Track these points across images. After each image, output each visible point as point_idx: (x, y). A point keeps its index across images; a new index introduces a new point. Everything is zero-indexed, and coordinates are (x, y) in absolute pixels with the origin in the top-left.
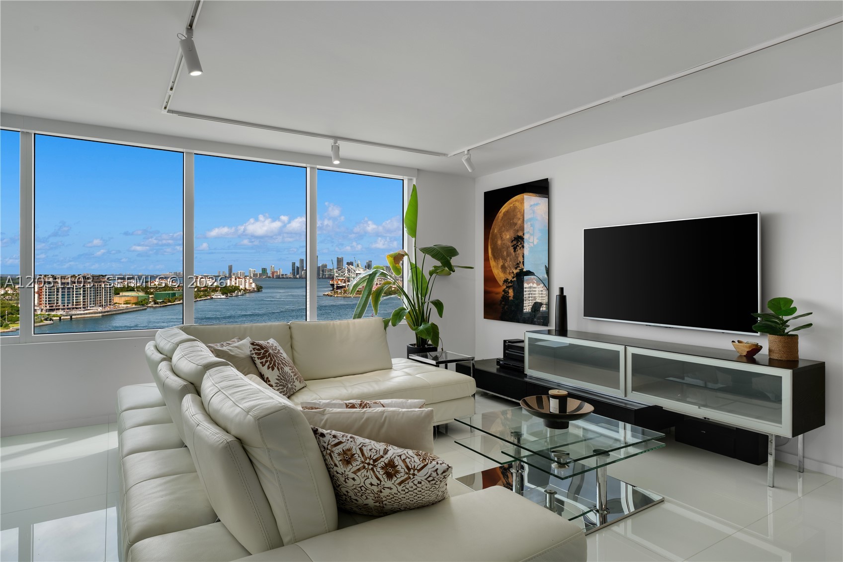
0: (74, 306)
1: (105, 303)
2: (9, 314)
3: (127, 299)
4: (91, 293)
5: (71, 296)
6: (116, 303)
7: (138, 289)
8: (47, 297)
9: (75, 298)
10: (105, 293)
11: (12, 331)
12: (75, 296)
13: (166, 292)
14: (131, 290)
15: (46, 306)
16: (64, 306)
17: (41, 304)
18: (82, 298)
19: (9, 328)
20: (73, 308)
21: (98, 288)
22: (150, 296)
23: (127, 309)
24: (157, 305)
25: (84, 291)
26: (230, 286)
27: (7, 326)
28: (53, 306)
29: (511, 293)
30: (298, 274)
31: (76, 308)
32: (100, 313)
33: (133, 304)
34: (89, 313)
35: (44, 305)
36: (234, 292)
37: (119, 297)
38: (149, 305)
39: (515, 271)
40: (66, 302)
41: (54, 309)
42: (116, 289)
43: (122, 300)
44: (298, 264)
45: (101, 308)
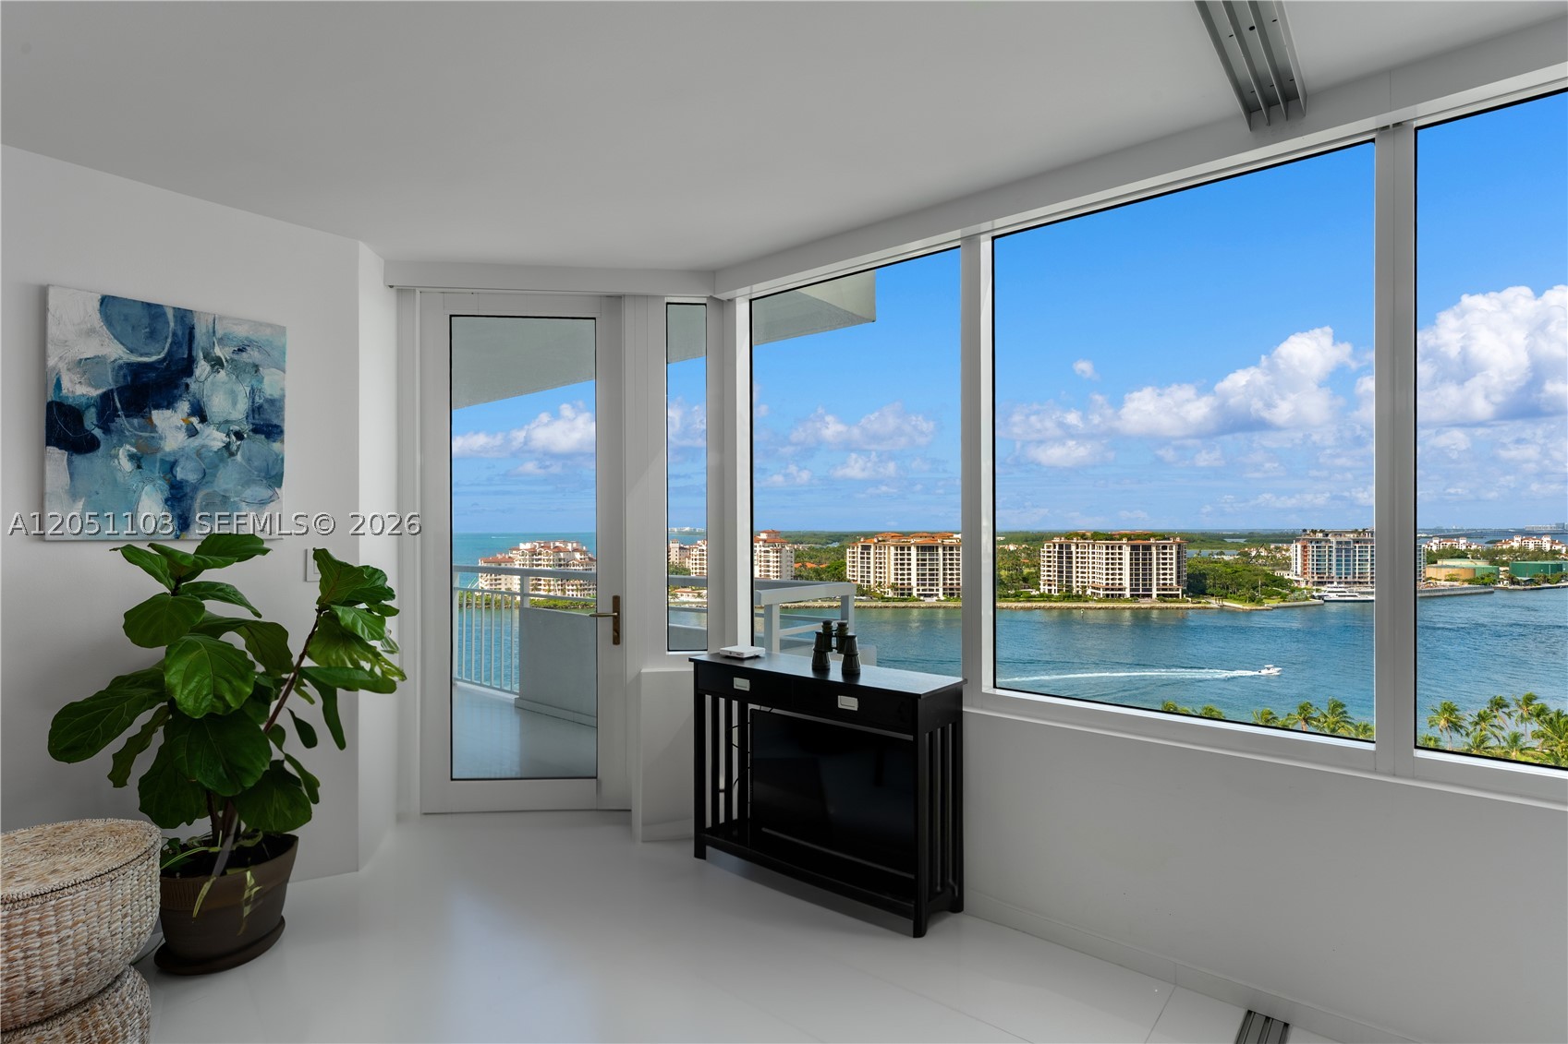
0: (1357, 580)
2: (1262, 585)
3: (1451, 571)
5: (1351, 563)
6: (1430, 578)
7: (1475, 554)
8: (1315, 563)
9: (1357, 567)
11: (1267, 610)
12: (1357, 563)
13: (1539, 562)
14: (1459, 557)
15: (1313, 577)
16: (1340, 578)
17: (1305, 573)
18: (1369, 566)
19: (1263, 604)
20: (1355, 583)
22: (1502, 569)
23: (1453, 590)
24: (1518, 586)
27: (1260, 602)
28: (1322, 578)
31: (1360, 583)
33: (1464, 581)
35: (1310, 575)
37: (1437, 567)
38: (1499, 586)
40: (1343, 571)
41: (1324, 582)
42: (1430, 553)
43: (1442, 574)
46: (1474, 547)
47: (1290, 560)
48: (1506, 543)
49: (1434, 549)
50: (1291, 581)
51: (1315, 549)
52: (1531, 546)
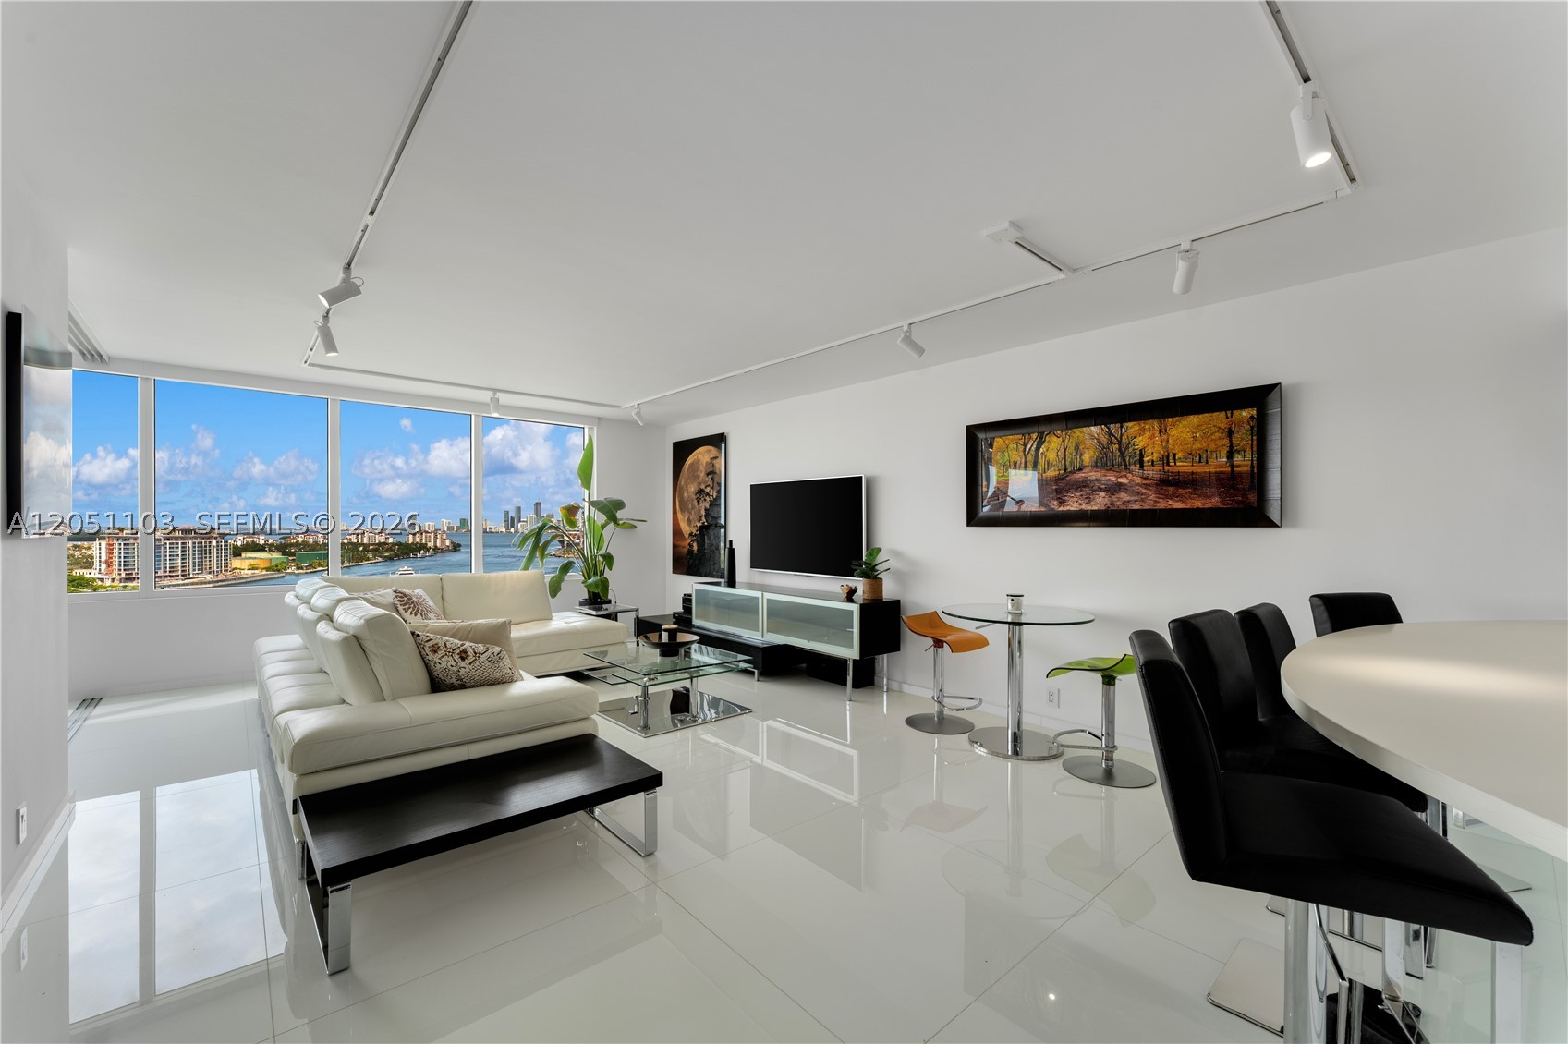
0: (167, 574)
1: (218, 568)
3: (253, 562)
4: (194, 555)
5: (162, 558)
6: (236, 569)
7: (272, 548)
8: (122, 559)
9: (168, 562)
10: (218, 553)
12: (168, 558)
13: (315, 552)
14: (258, 550)
15: (120, 574)
17: (110, 572)
18: (179, 561)
20: (166, 577)
21: (206, 546)
22: (290, 558)
23: (254, 577)
24: (301, 571)
25: (182, 551)
26: (412, 543)
28: (132, 574)
29: (695, 547)
30: (512, 526)
31: (171, 576)
32: (209, 583)
33: (262, 569)
34: (192, 584)
35: (117, 572)
36: (420, 552)
37: (241, 559)
38: (289, 571)
39: (699, 525)
41: (134, 578)
42: (235, 547)
43: (246, 564)
44: (512, 514)
45: (211, 576)
46: (270, 542)
47: (92, 558)
48: (294, 538)
49: (239, 544)
50: (94, 580)
51: (122, 546)
52: (311, 541)
